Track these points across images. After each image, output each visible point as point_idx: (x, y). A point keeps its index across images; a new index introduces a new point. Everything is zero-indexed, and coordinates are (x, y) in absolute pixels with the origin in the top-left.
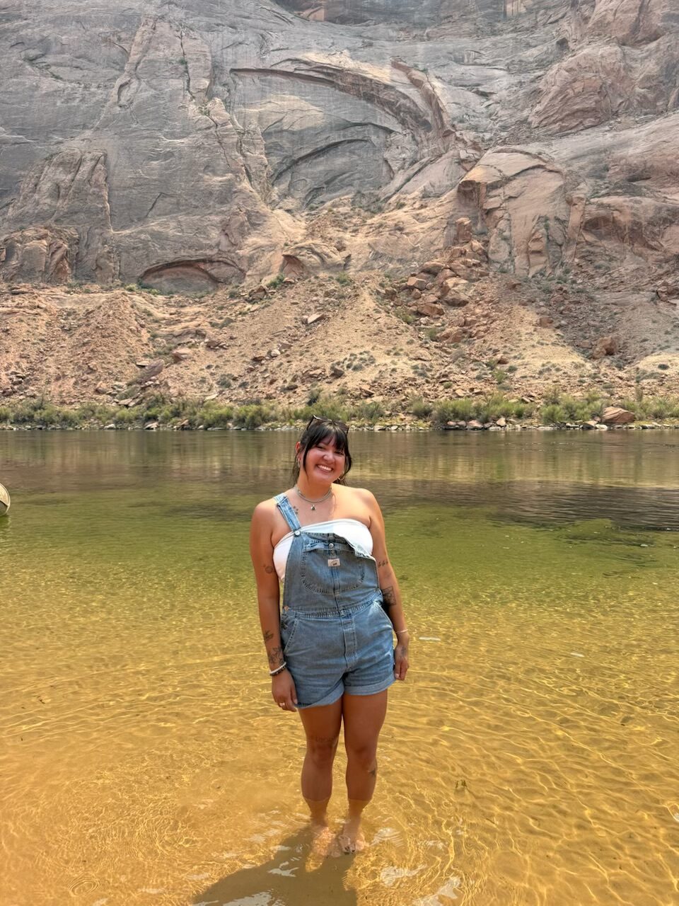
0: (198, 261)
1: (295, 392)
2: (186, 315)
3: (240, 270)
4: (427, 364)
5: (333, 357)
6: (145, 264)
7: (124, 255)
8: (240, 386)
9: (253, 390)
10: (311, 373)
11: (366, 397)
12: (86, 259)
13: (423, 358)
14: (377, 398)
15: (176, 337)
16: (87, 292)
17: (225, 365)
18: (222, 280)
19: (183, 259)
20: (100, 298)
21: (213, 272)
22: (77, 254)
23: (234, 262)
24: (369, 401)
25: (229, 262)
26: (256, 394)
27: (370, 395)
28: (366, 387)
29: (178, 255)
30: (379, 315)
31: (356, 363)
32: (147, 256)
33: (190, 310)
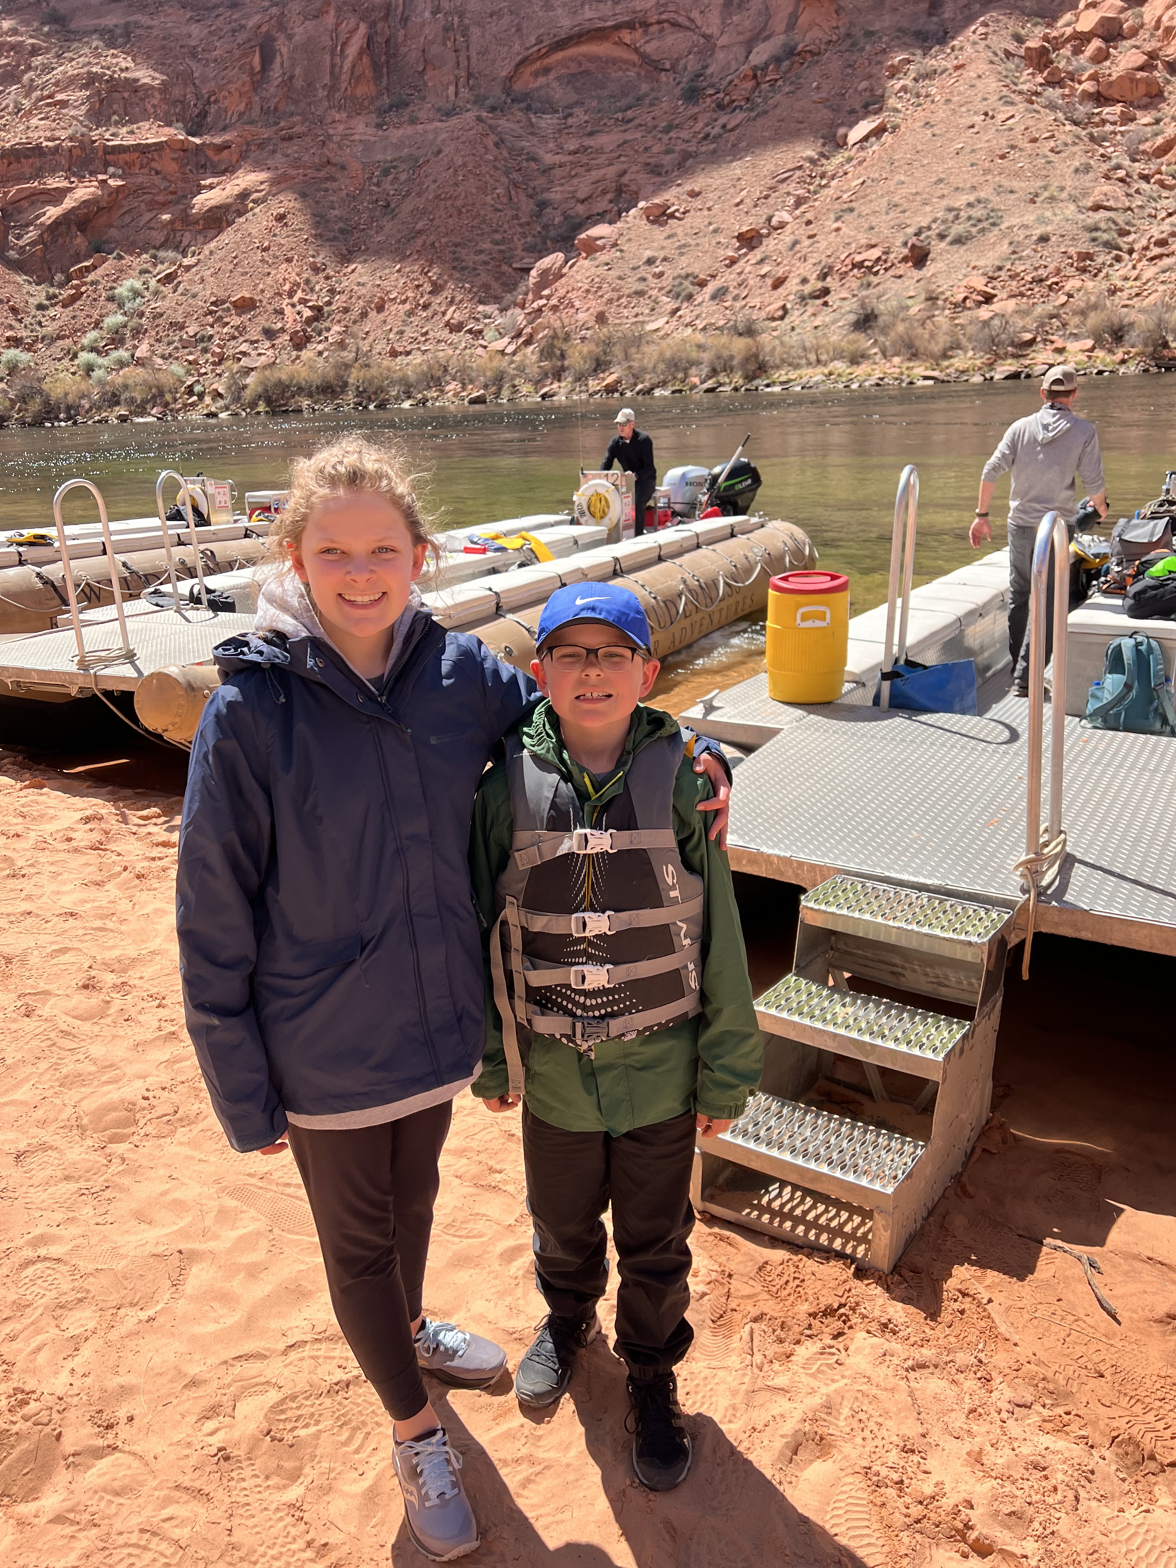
0: (618, 27)
1: (826, 304)
2: (600, 151)
3: (704, 36)
4: (1121, 218)
5: (905, 218)
6: (517, 47)
7: (475, 32)
8: (713, 297)
9: (738, 304)
10: (858, 258)
11: (979, 304)
12: (404, 50)
13: (1111, 203)
14: (1004, 305)
15: (583, 202)
16: (413, 121)
17: (681, 254)
18: (668, 66)
19: (587, 26)
20: (436, 131)
21: (649, 48)
22: (387, 42)
23: (692, 21)
24: (984, 313)
25: (681, 20)
26: (747, 311)
27: (988, 299)
28: (979, 283)
29: (579, 19)
30: (1011, 111)
31: (957, 229)
32: (519, 30)
33: (607, 140)
